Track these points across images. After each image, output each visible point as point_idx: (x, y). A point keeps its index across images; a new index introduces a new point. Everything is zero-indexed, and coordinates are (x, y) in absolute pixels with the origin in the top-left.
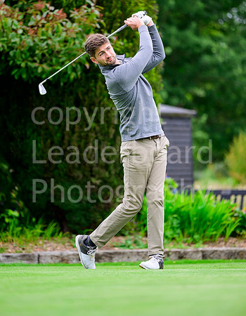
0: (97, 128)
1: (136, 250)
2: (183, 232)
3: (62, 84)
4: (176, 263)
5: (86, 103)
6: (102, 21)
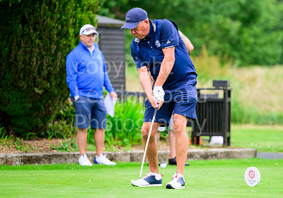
1: (72, 153)
2: (114, 137)
3: (10, 5)
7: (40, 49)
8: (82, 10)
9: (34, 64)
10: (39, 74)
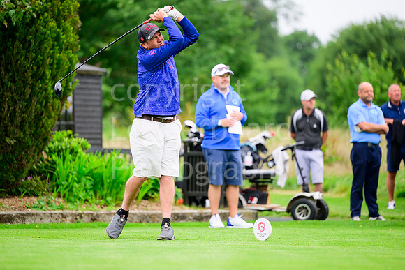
0: (13, 88)
1: (49, 212)
2: (96, 194)
5: (3, 62)
7: (12, 93)
9: (6, 110)
10: (12, 121)
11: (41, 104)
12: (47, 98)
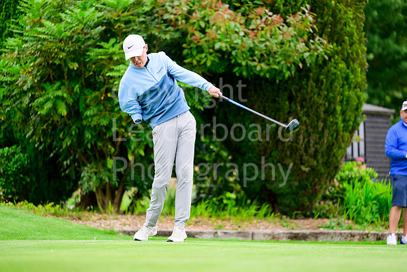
0: (308, 121)
1: (339, 231)
2: (381, 217)
3: (278, 81)
4: (375, 244)
5: (299, 99)
6: (315, 26)
8: (350, 88)
9: (301, 141)
11: (332, 136)
12: (337, 131)
